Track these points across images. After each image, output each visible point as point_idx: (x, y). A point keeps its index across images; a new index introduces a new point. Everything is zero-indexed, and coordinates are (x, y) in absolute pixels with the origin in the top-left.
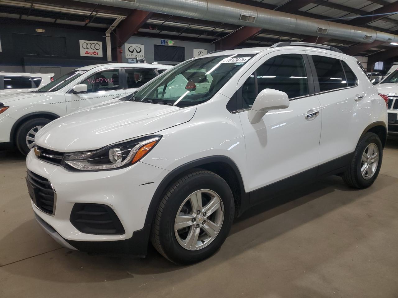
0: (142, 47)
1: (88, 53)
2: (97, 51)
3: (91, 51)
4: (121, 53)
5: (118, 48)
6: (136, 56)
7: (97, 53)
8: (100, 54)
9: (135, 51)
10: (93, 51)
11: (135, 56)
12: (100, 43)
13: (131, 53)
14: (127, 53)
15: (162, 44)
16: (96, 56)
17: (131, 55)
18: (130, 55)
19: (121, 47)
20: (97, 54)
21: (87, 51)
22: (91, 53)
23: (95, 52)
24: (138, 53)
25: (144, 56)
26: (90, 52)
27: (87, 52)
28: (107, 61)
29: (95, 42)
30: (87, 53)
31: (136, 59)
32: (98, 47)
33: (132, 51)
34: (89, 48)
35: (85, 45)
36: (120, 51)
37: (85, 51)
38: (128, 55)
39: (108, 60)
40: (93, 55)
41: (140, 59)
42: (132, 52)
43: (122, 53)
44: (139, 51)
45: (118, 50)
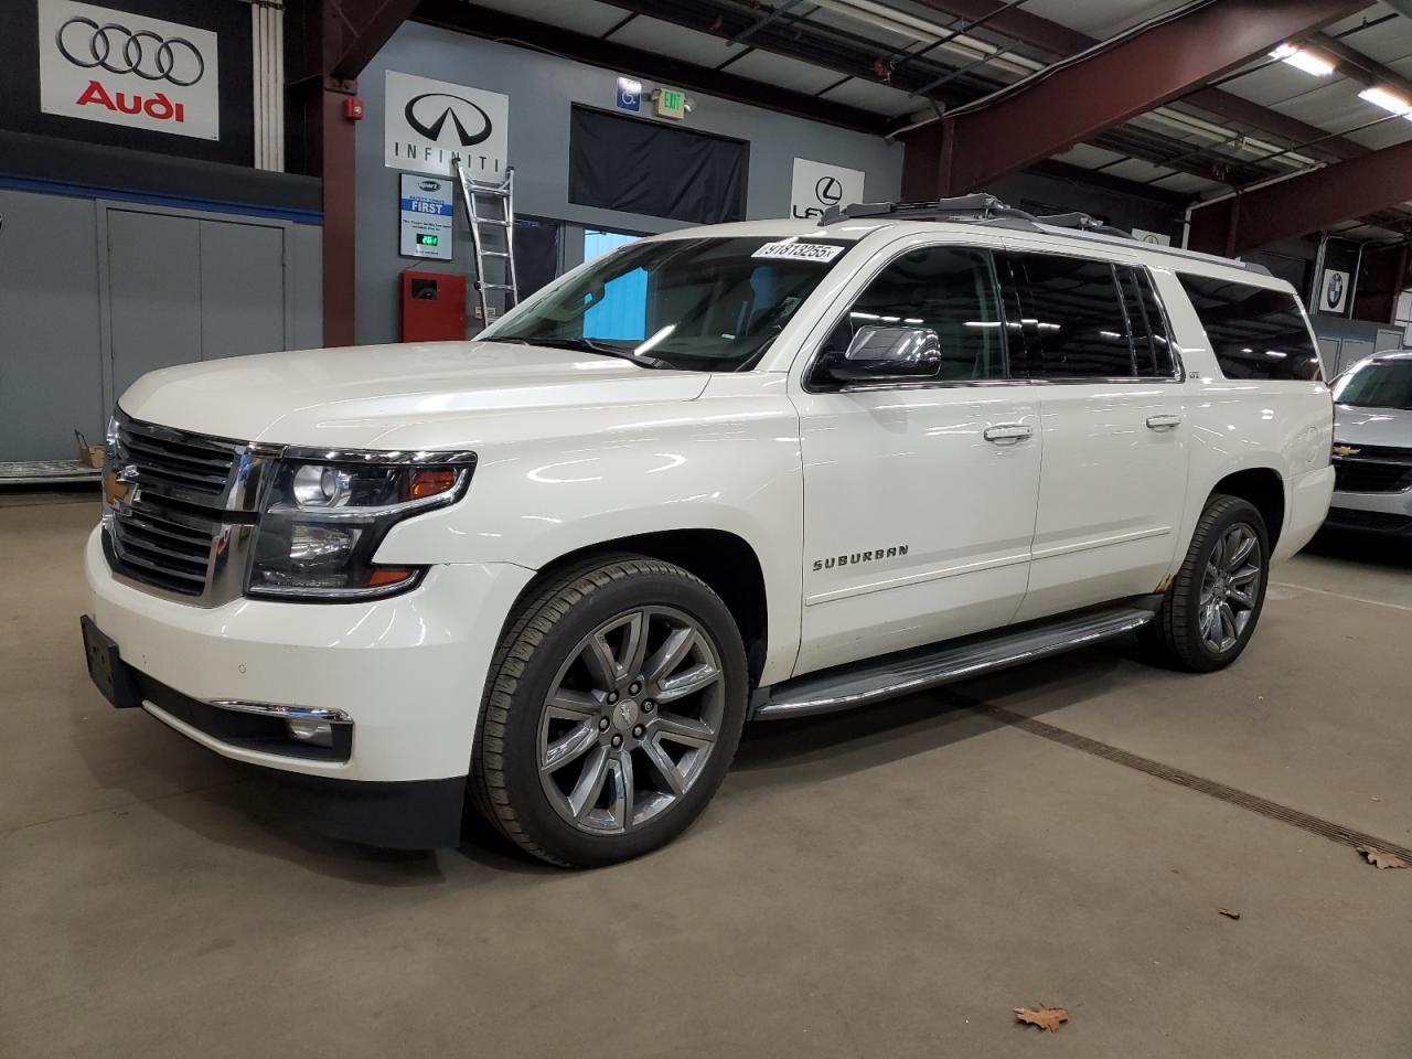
0: (498, 106)
1: (105, 100)
2: (174, 95)
3: (131, 87)
4: (351, 120)
5: (327, 83)
6: (455, 161)
7: (180, 107)
8: (202, 119)
9: (449, 130)
10: (148, 90)
11: (448, 157)
12: (207, 41)
13: (422, 142)
14: (397, 131)
15: (624, 106)
16: (170, 126)
17: (420, 153)
18: (412, 151)
19: (353, 77)
20: (180, 118)
21: (95, 86)
22: (129, 104)
23: (162, 100)
24: (467, 140)
25: (509, 168)
26: (120, 97)
27: (93, 92)
28: (243, 170)
29: (168, 29)
30: (96, 95)
31: (457, 181)
32: (185, 66)
33: (428, 125)
34: (116, 60)
35: (79, 41)
36: (345, 105)
37: (81, 80)
38: (403, 151)
39: (258, 166)
40: (142, 121)
41: (477, 183)
42: (433, 133)
43: (357, 122)
44: (474, 127)
45: (332, 100)
